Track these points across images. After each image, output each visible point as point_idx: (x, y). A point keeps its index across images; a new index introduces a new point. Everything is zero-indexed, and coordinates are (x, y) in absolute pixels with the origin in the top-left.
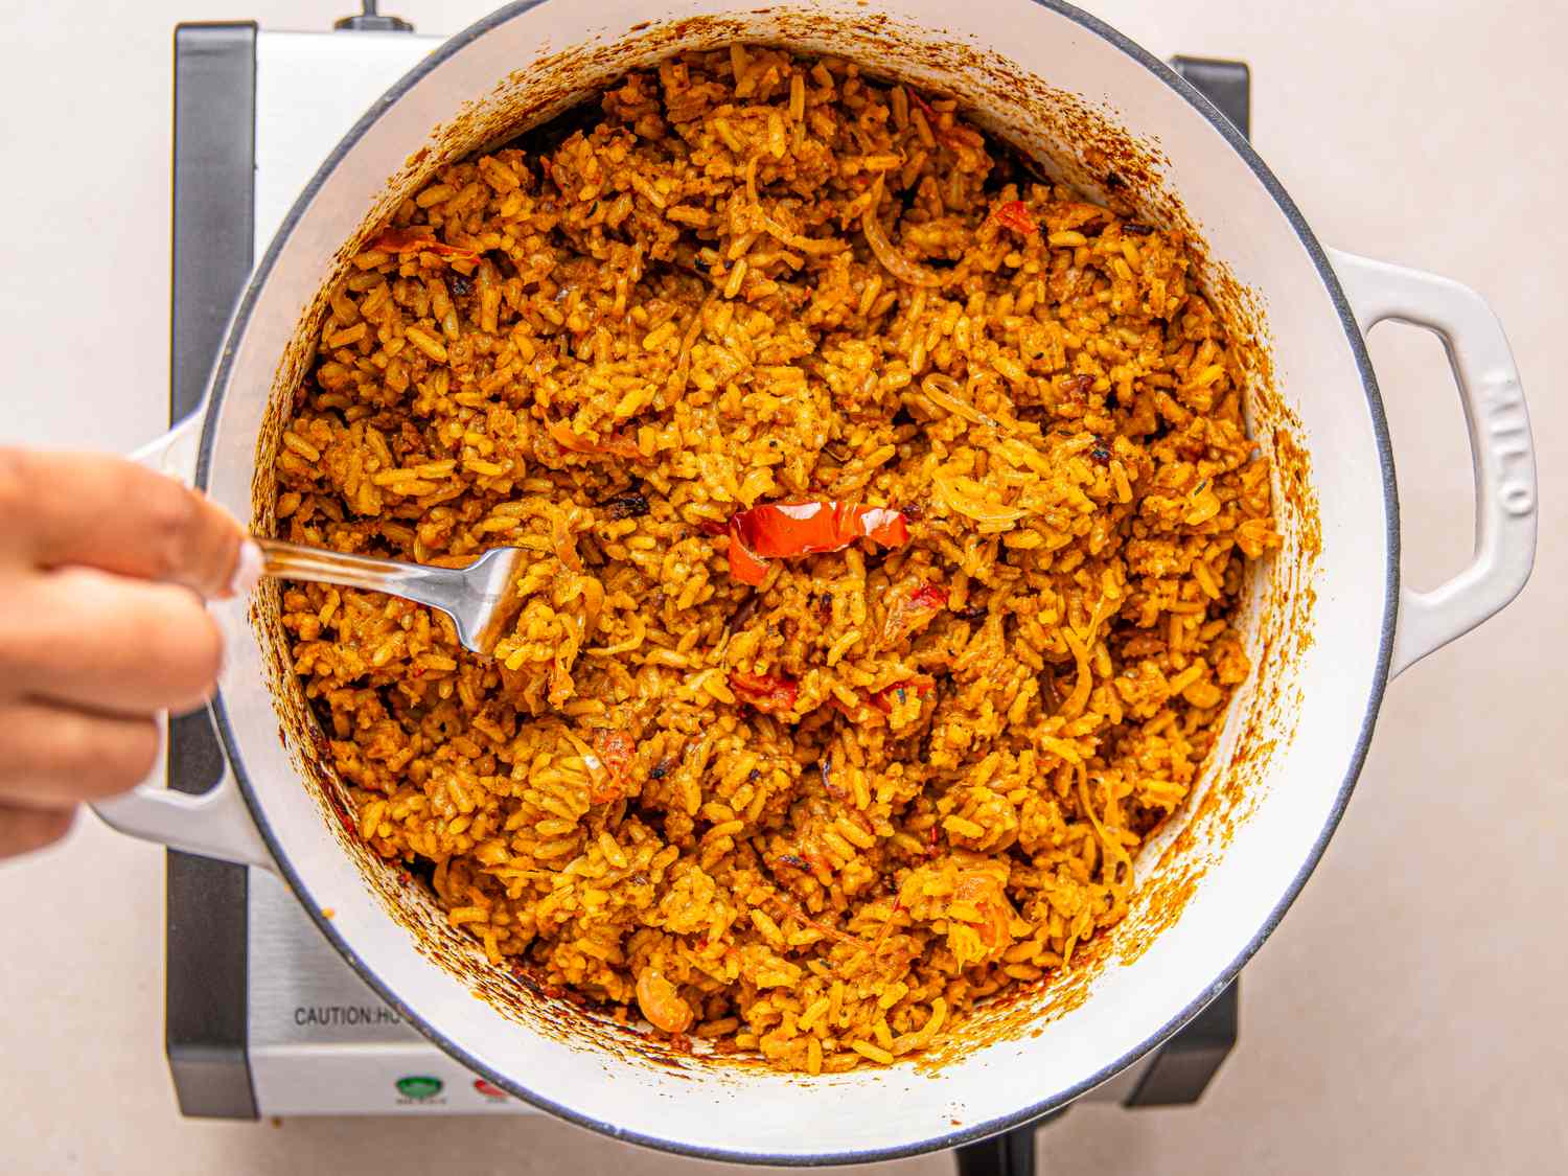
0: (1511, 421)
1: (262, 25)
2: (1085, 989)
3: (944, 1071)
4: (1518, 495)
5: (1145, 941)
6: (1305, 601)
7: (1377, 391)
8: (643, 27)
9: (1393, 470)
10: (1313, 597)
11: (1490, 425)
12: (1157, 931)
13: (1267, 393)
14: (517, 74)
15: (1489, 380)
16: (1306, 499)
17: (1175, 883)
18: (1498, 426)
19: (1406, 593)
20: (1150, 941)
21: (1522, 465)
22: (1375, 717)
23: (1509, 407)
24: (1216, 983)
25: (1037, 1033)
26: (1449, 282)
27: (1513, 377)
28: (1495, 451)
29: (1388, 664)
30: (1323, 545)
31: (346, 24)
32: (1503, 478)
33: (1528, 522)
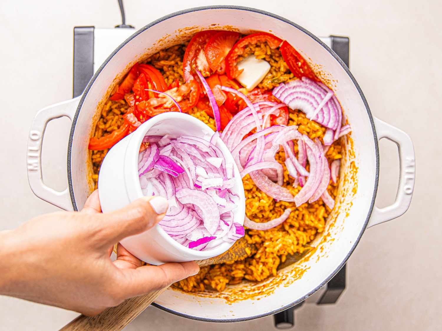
0: (411, 170)
1: (96, 27)
2: (273, 290)
3: (233, 304)
4: (409, 189)
5: (291, 282)
6: (350, 205)
7: (379, 155)
8: (214, 25)
9: (378, 176)
10: (352, 204)
11: (405, 170)
12: (295, 280)
13: (351, 151)
14: (180, 30)
15: (407, 158)
16: (355, 179)
17: (302, 269)
18: (407, 171)
19: (375, 208)
20: (292, 282)
21: (412, 182)
22: (361, 237)
23: (411, 166)
24: (306, 295)
25: (259, 299)
26: (403, 132)
27: (413, 159)
28: (405, 177)
29: (367, 225)
30: (357, 192)
31: (118, 27)
32: (406, 184)
33: (410, 196)
